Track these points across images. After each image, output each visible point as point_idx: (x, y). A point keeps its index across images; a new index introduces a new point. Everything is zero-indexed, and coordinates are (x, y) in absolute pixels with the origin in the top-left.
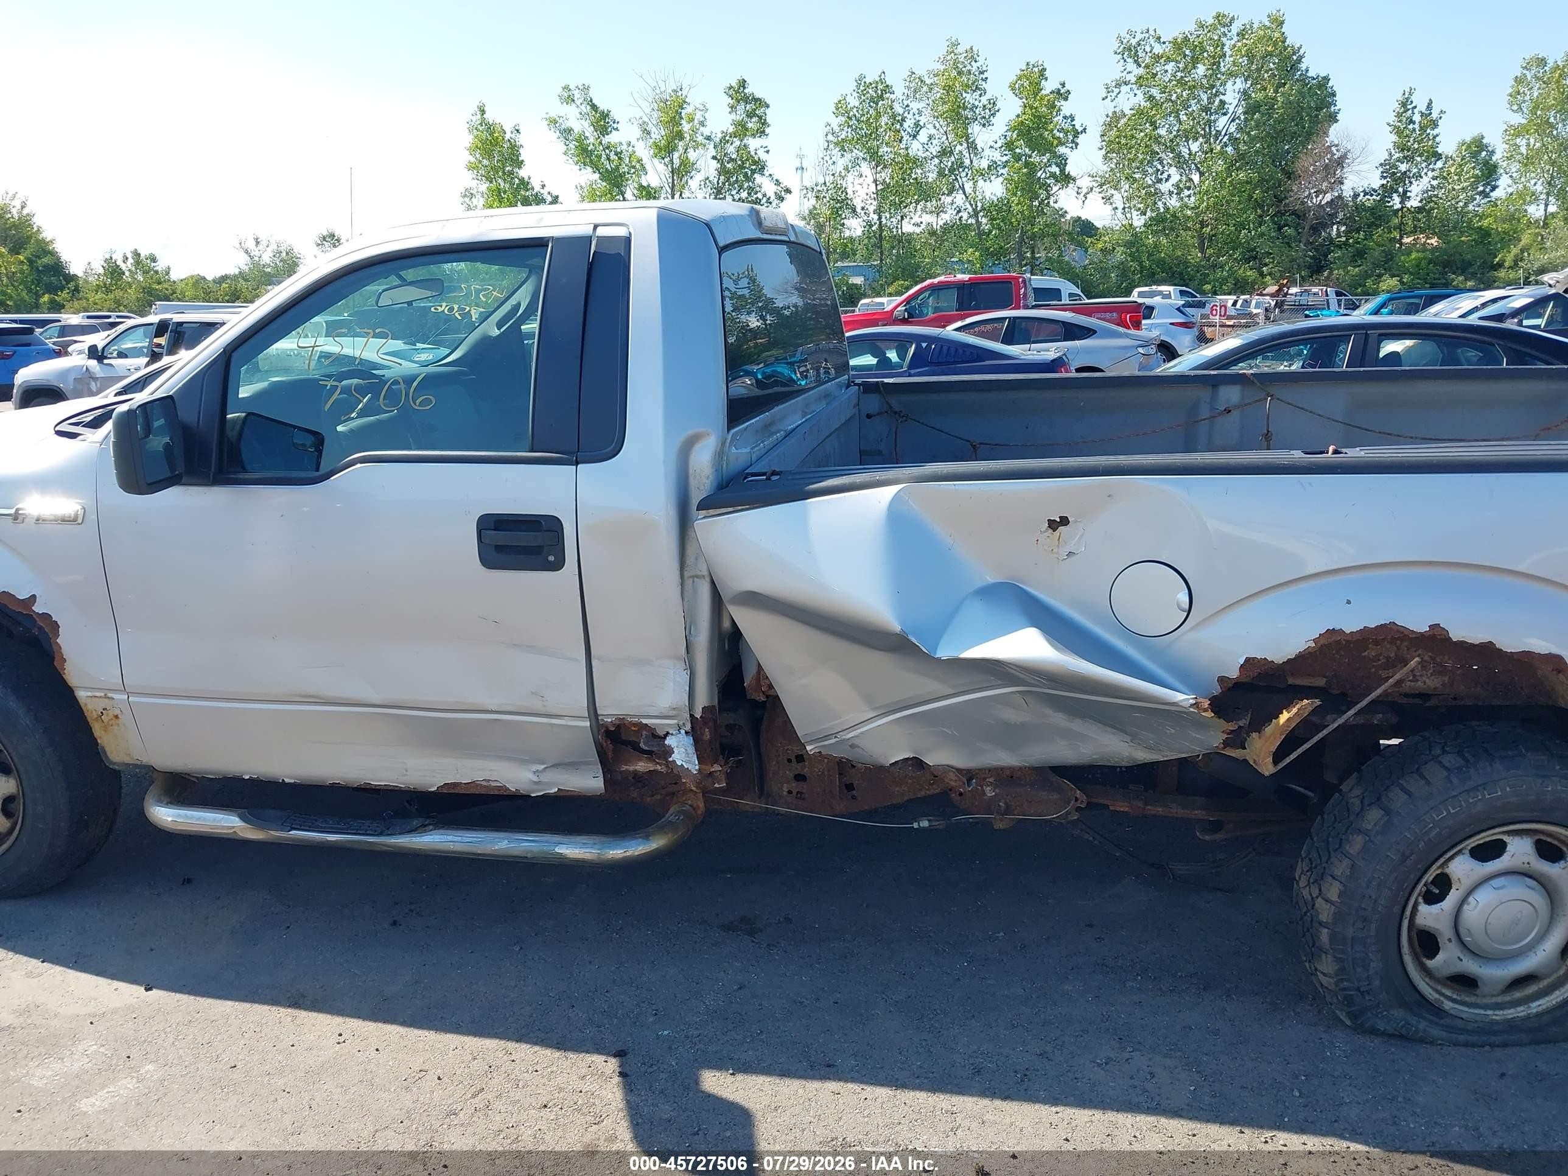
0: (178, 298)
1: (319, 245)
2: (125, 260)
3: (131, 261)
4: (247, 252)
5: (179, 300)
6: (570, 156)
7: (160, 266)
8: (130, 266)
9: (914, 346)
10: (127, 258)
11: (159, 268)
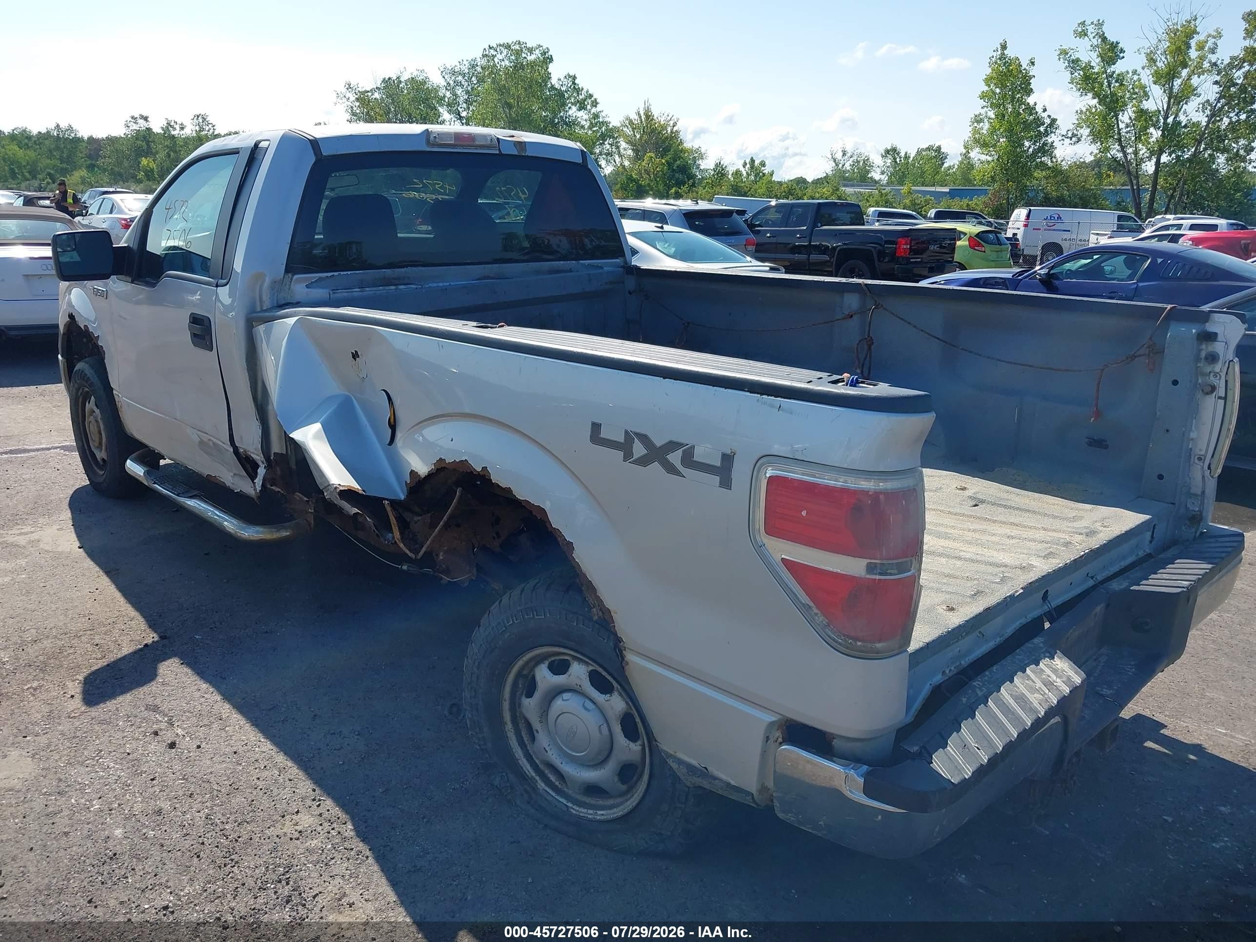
0: (752, 195)
1: (884, 156)
2: (745, 165)
3: (748, 166)
4: (835, 161)
5: (752, 196)
6: (1075, 84)
7: (767, 170)
8: (747, 170)
9: (1149, 261)
10: (746, 164)
11: (766, 172)
